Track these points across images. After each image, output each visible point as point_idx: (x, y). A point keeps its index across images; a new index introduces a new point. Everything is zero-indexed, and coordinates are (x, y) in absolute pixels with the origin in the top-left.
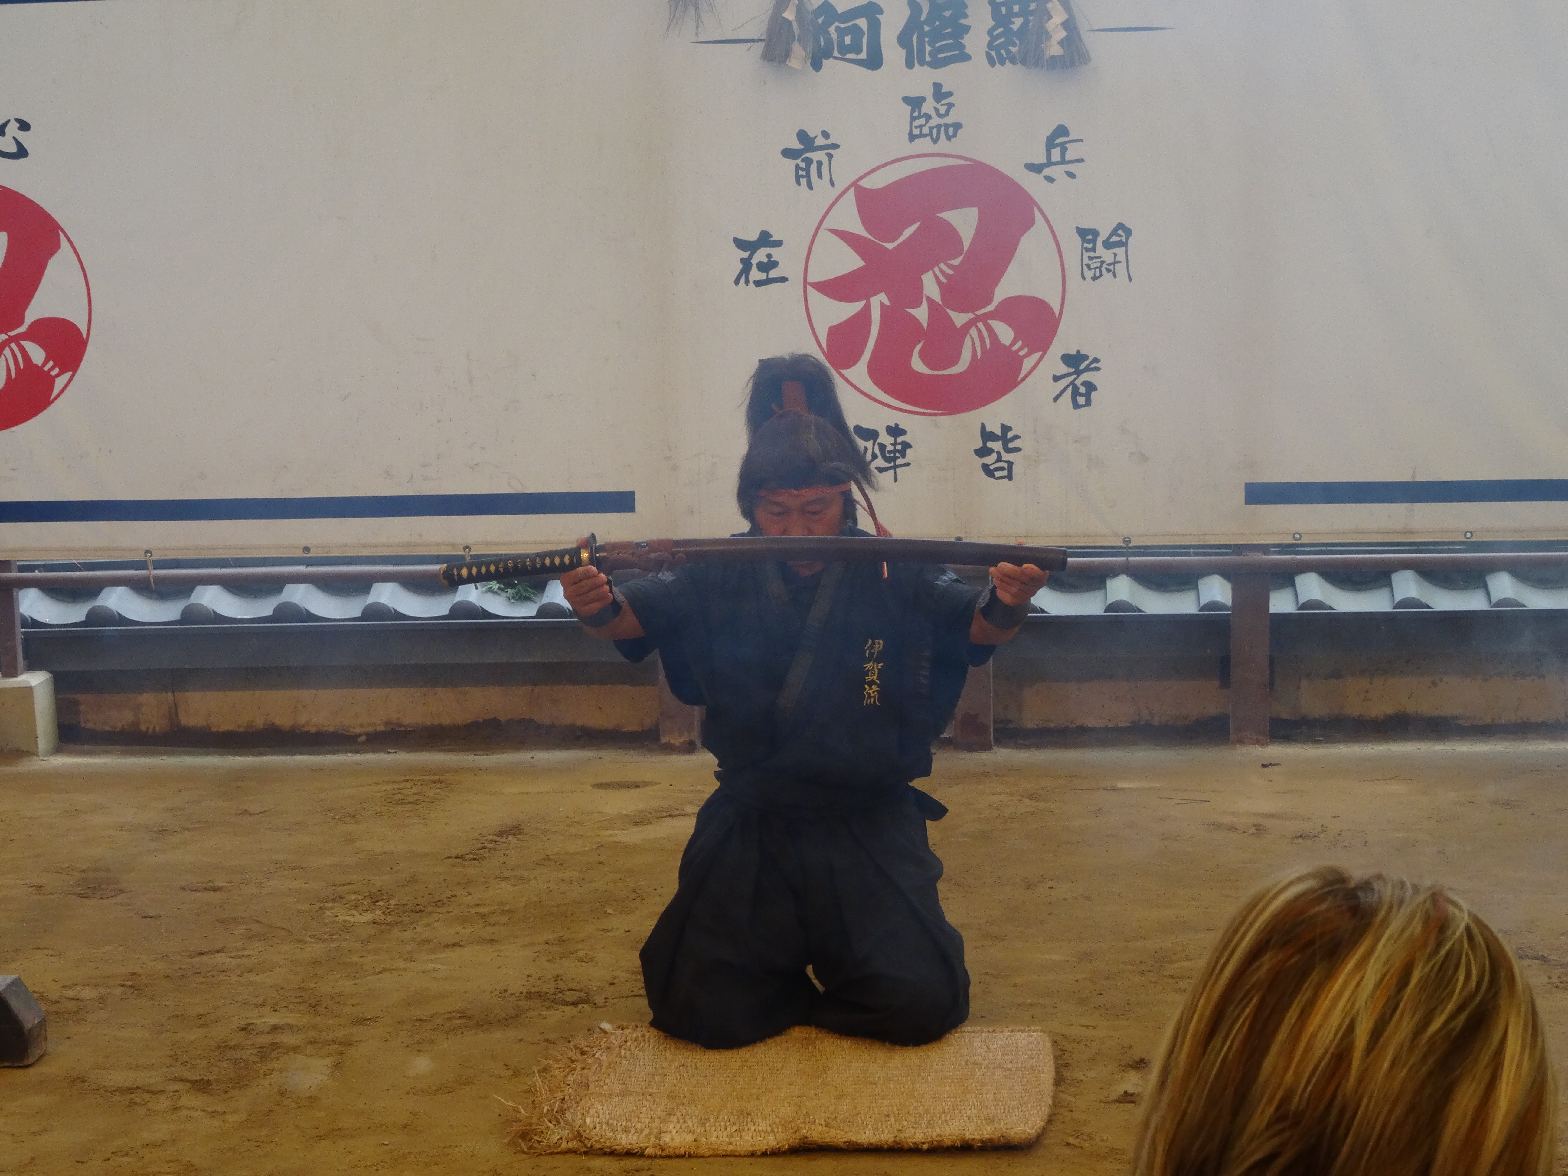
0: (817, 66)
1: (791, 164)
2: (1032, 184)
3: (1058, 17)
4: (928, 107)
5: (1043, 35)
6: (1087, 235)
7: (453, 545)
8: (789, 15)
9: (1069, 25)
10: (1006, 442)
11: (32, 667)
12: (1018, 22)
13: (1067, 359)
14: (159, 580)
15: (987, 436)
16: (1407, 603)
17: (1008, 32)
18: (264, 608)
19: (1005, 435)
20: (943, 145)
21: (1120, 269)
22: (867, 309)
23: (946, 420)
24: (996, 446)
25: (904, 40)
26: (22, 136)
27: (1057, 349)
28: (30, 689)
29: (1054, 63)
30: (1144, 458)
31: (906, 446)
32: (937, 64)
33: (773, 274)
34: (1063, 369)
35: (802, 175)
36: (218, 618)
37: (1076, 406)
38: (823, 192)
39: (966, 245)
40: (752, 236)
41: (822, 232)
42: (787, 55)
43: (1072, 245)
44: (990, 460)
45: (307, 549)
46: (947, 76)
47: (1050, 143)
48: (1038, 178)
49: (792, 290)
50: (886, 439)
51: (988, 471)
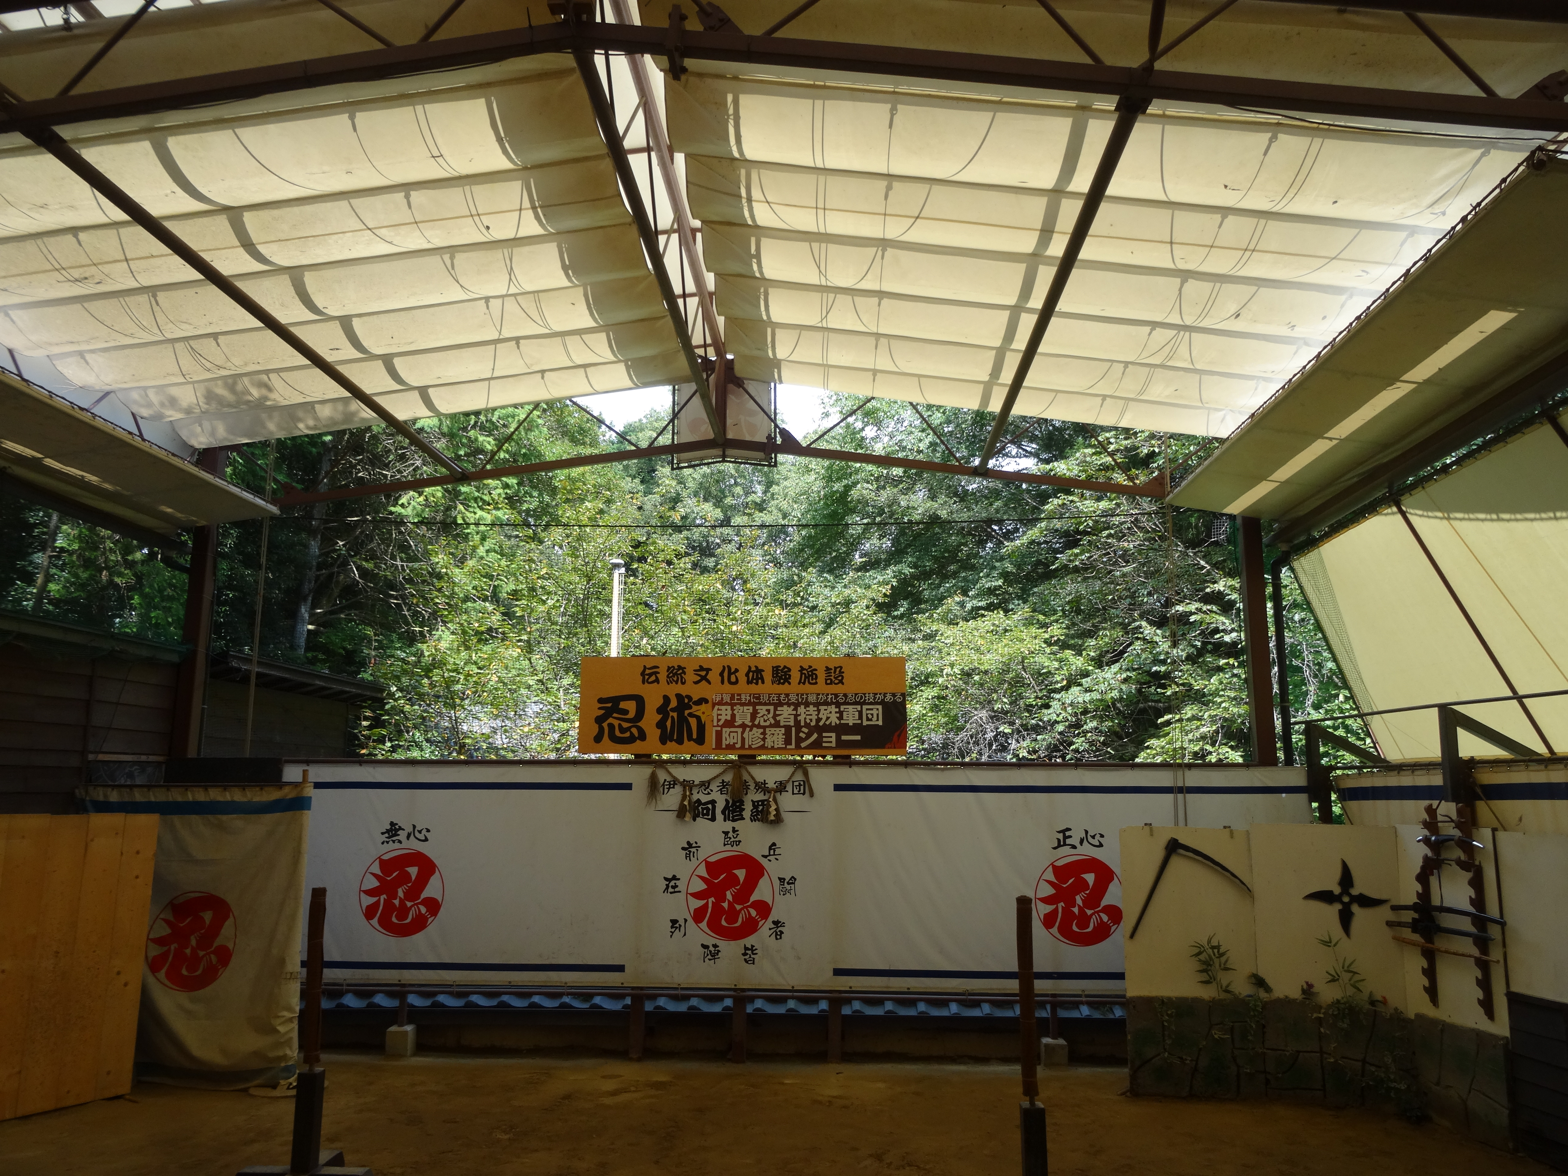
0: (694, 820)
1: (684, 852)
2: (764, 862)
3: (774, 807)
4: (730, 835)
5: (769, 813)
6: (782, 880)
7: (561, 982)
8: (686, 803)
9: (777, 810)
10: (752, 951)
11: (409, 1022)
12: (761, 808)
13: (774, 922)
14: (457, 992)
15: (746, 949)
16: (889, 1012)
17: (757, 811)
18: (494, 1002)
19: (752, 949)
20: (735, 847)
21: (793, 892)
22: (707, 903)
23: (732, 942)
24: (749, 952)
25: (723, 812)
26: (427, 834)
27: (771, 919)
28: (407, 1032)
29: (772, 822)
30: (799, 958)
31: (719, 951)
32: (734, 820)
33: (676, 890)
34: (773, 926)
35: (688, 856)
36: (477, 1006)
37: (777, 939)
38: (694, 862)
39: (741, 881)
40: (670, 877)
41: (694, 876)
42: (684, 816)
43: (777, 883)
44: (747, 957)
45: (510, 982)
46: (737, 825)
47: (770, 849)
48: (766, 860)
49: (682, 896)
50: (712, 949)
51: (746, 961)
